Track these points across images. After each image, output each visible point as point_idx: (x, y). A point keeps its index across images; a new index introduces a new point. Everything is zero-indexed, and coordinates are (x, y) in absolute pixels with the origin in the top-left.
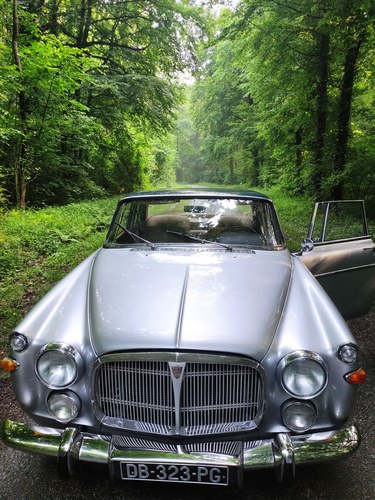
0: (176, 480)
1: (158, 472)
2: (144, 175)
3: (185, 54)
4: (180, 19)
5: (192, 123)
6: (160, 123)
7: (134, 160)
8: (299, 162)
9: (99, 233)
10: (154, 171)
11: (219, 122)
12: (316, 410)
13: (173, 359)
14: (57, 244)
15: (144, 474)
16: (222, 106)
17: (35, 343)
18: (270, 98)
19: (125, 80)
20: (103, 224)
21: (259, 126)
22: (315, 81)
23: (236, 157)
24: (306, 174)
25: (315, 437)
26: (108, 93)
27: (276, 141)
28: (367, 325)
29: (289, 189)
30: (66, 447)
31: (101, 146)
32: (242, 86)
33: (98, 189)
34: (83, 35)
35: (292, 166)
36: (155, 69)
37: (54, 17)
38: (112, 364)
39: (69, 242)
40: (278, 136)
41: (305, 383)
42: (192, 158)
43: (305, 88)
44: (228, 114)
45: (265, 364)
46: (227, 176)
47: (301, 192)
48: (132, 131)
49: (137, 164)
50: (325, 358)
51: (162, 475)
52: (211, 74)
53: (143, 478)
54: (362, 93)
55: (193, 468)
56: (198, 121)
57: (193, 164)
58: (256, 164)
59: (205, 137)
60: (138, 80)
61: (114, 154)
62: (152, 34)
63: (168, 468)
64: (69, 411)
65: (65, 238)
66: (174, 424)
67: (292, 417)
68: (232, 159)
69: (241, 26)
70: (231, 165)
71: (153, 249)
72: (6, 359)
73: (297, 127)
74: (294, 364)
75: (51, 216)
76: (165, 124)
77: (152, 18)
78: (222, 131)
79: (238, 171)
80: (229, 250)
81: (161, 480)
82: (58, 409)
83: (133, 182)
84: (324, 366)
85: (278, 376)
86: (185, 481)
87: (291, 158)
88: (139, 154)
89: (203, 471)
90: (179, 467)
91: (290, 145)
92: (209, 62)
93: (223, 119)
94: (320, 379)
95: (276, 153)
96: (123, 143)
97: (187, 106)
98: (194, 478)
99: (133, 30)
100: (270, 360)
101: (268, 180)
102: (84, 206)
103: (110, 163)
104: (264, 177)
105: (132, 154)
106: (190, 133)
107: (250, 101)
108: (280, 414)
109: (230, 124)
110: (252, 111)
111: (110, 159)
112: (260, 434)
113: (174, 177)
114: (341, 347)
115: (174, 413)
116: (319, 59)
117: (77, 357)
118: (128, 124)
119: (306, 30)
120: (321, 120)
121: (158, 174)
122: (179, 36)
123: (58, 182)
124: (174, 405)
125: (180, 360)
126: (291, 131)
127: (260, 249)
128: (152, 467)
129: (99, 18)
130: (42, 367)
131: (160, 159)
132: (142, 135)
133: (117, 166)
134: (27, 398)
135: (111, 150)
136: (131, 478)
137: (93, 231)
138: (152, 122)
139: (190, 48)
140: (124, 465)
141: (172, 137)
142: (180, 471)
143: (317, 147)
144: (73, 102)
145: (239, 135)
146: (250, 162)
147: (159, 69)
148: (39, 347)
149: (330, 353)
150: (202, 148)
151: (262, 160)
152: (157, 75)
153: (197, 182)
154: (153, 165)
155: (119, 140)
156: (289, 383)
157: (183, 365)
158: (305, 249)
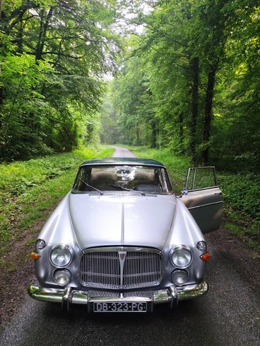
0: (121, 311)
1: (112, 307)
2: (79, 139)
3: (108, 62)
4: (106, 41)
5: (112, 105)
6: (91, 105)
7: (72, 129)
8: (181, 134)
9: (52, 180)
10: (86, 137)
11: (129, 106)
12: (188, 274)
13: (121, 250)
14: (24, 187)
15: (105, 308)
16: (132, 95)
17: (49, 245)
18: (163, 92)
19: (68, 79)
20: (53, 174)
21: (156, 109)
22: (191, 85)
23: (141, 128)
24: (186, 142)
25: (187, 288)
26: (57, 86)
27: (167, 120)
28: (220, 236)
29: (175, 151)
30: (66, 296)
31: (50, 119)
32: (145, 84)
33: (49, 149)
34: (40, 47)
35: (177, 136)
36: (88, 71)
37: (20, 35)
38: (89, 254)
39: (31, 186)
40: (168, 117)
41: (182, 260)
42: (111, 128)
43: (184, 88)
44: (135, 100)
45: (163, 252)
46: (135, 140)
47: (183, 153)
48: (71, 110)
49: (75, 132)
50: (192, 248)
51: (114, 309)
52: (124, 74)
53: (105, 311)
54: (219, 92)
55: (130, 304)
56: (116, 105)
57: (112, 132)
58: (154, 133)
59: (121, 114)
60: (78, 79)
61: (58, 125)
62: (86, 48)
63: (118, 305)
64: (65, 279)
65: (29, 183)
66: (120, 284)
67: (176, 278)
68: (138, 129)
69: (145, 49)
70: (138, 133)
71: (102, 194)
72: (33, 253)
73: (180, 112)
74: (177, 252)
75: (19, 168)
76: (94, 107)
77: (86, 39)
78: (131, 111)
79: (142, 137)
80: (143, 195)
81: (114, 311)
82: (59, 279)
83: (71, 144)
84: (191, 252)
85: (170, 258)
86: (126, 311)
87: (177, 130)
88: (76, 126)
89: (134, 305)
90: (123, 303)
91: (176, 122)
92: (123, 66)
93: (132, 103)
94: (189, 258)
95: (167, 127)
96: (65, 118)
97: (109, 94)
98: (130, 309)
99: (73, 45)
100: (166, 250)
101: (162, 144)
102: (40, 161)
103: (55, 131)
104: (159, 142)
105: (72, 125)
106: (110, 111)
107: (150, 93)
108: (170, 278)
109: (137, 107)
110: (151, 99)
111: (56, 128)
112: (161, 287)
113: (99, 140)
114: (198, 243)
115: (120, 278)
116: (193, 71)
117: (71, 251)
118: (69, 106)
119: (185, 56)
120: (195, 109)
121: (88, 139)
122: (104, 50)
123: (21, 145)
124: (120, 274)
125: (124, 250)
126: (176, 114)
127: (160, 194)
128: (109, 304)
129: (51, 37)
130: (54, 257)
131: (90, 129)
132: (78, 113)
133: (61, 132)
134: (42, 274)
135: (57, 122)
136: (98, 311)
137: (47, 178)
138: (86, 106)
139: (111, 58)
140: (96, 304)
141: (98, 115)
142: (123, 305)
143: (192, 125)
144: (34, 92)
145: (143, 114)
146: (150, 131)
147: (90, 71)
148: (51, 247)
149: (194, 246)
150: (118, 121)
151: (158, 130)
152: (89, 75)
153: (115, 143)
154: (85, 132)
155: (62, 115)
156: (175, 261)
157: (125, 253)
158: (183, 194)
